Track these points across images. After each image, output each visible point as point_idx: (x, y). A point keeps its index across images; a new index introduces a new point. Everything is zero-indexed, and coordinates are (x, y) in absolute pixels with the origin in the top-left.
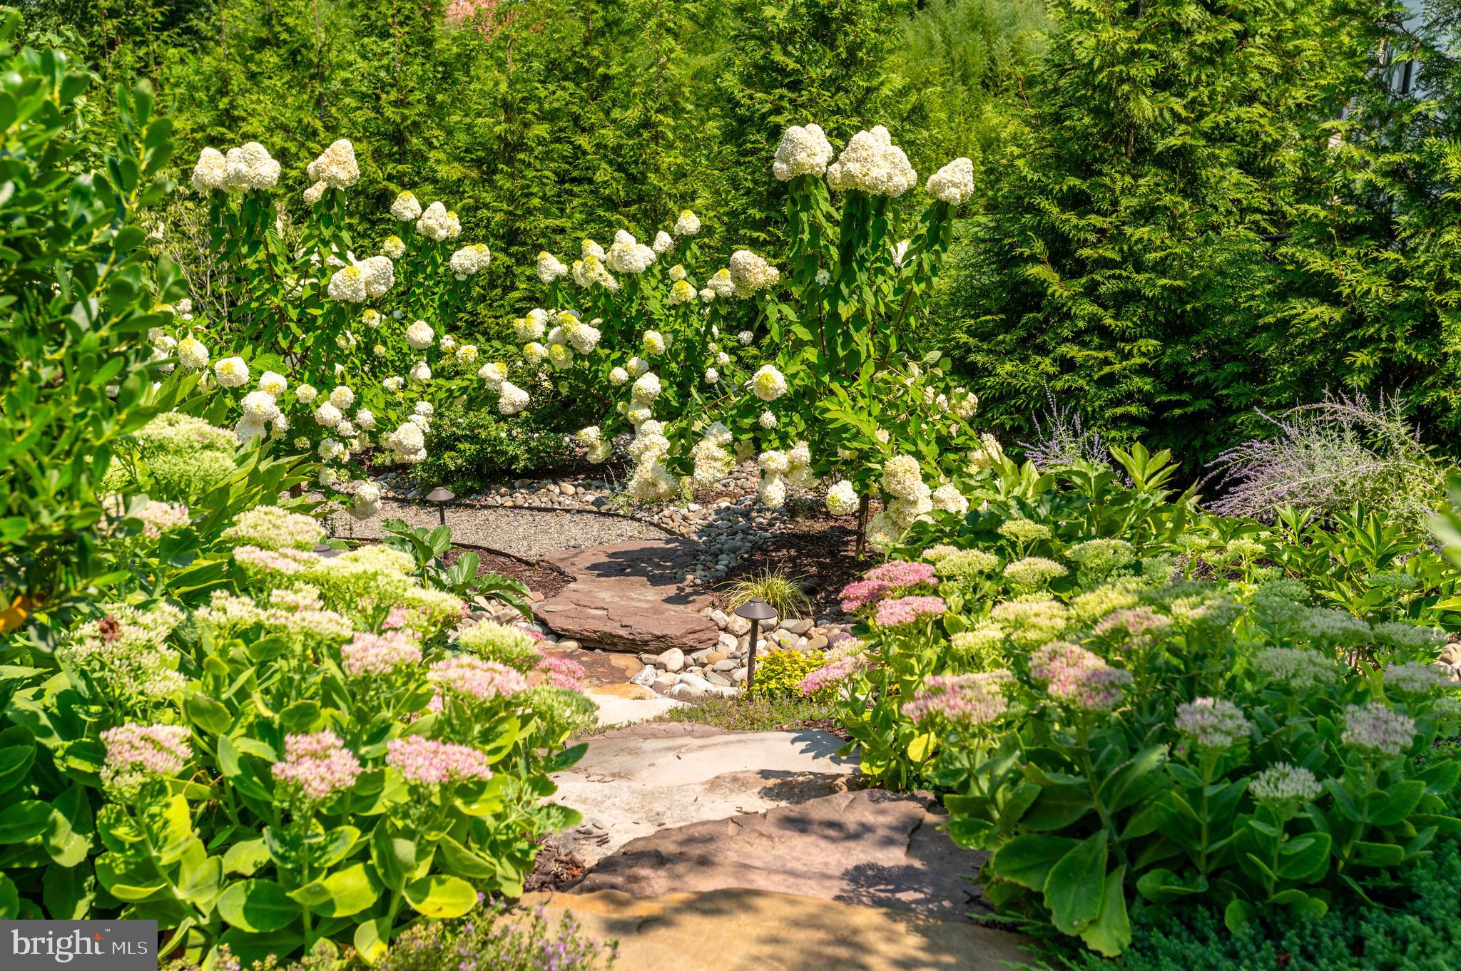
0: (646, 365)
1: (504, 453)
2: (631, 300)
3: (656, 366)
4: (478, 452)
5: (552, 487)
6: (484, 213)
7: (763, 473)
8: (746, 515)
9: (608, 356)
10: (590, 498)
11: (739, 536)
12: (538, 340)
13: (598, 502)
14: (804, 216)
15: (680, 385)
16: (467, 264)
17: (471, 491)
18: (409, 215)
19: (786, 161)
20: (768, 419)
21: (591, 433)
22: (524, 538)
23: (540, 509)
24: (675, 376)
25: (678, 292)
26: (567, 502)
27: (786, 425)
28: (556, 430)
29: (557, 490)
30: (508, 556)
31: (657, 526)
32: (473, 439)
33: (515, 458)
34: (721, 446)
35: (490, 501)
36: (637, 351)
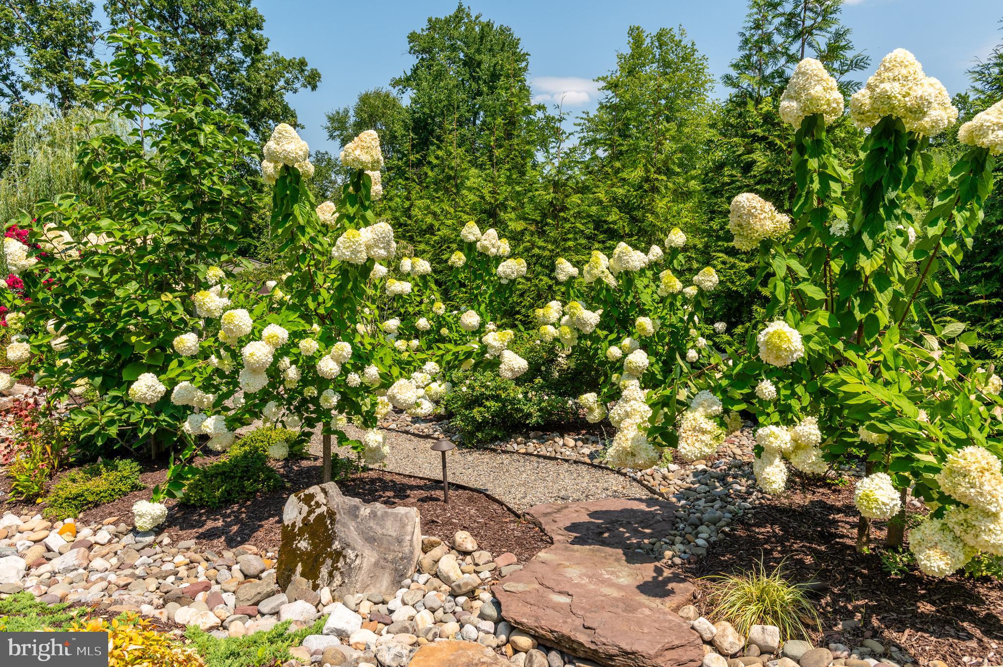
0: (637, 343)
1: (522, 411)
2: (628, 294)
3: (646, 345)
4: (501, 409)
5: (557, 439)
6: (536, 251)
7: (759, 450)
8: (722, 479)
9: (606, 336)
10: (586, 451)
11: (718, 504)
12: (553, 324)
13: (592, 456)
14: (813, 164)
15: (664, 362)
16: (509, 271)
17: (494, 439)
18: (472, 238)
19: (797, 99)
20: (767, 388)
21: (590, 398)
22: (524, 485)
23: (545, 457)
24: (661, 355)
25: (666, 285)
26: (568, 453)
27: (787, 397)
28: (562, 395)
29: (561, 443)
30: (501, 503)
31: (639, 482)
32: (497, 398)
33: (529, 415)
34: (710, 417)
35: (509, 447)
36: (630, 334)
